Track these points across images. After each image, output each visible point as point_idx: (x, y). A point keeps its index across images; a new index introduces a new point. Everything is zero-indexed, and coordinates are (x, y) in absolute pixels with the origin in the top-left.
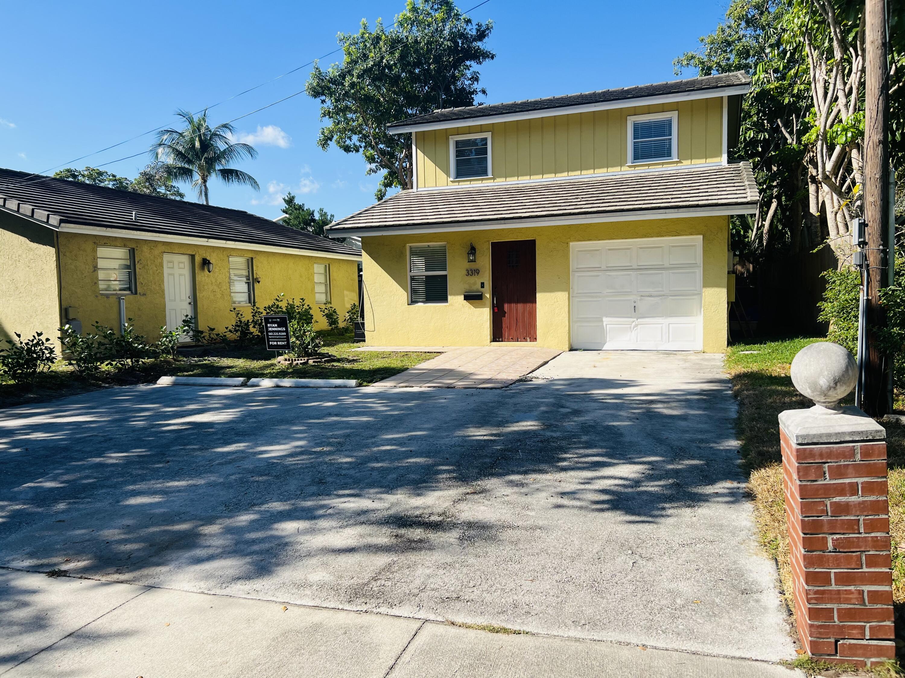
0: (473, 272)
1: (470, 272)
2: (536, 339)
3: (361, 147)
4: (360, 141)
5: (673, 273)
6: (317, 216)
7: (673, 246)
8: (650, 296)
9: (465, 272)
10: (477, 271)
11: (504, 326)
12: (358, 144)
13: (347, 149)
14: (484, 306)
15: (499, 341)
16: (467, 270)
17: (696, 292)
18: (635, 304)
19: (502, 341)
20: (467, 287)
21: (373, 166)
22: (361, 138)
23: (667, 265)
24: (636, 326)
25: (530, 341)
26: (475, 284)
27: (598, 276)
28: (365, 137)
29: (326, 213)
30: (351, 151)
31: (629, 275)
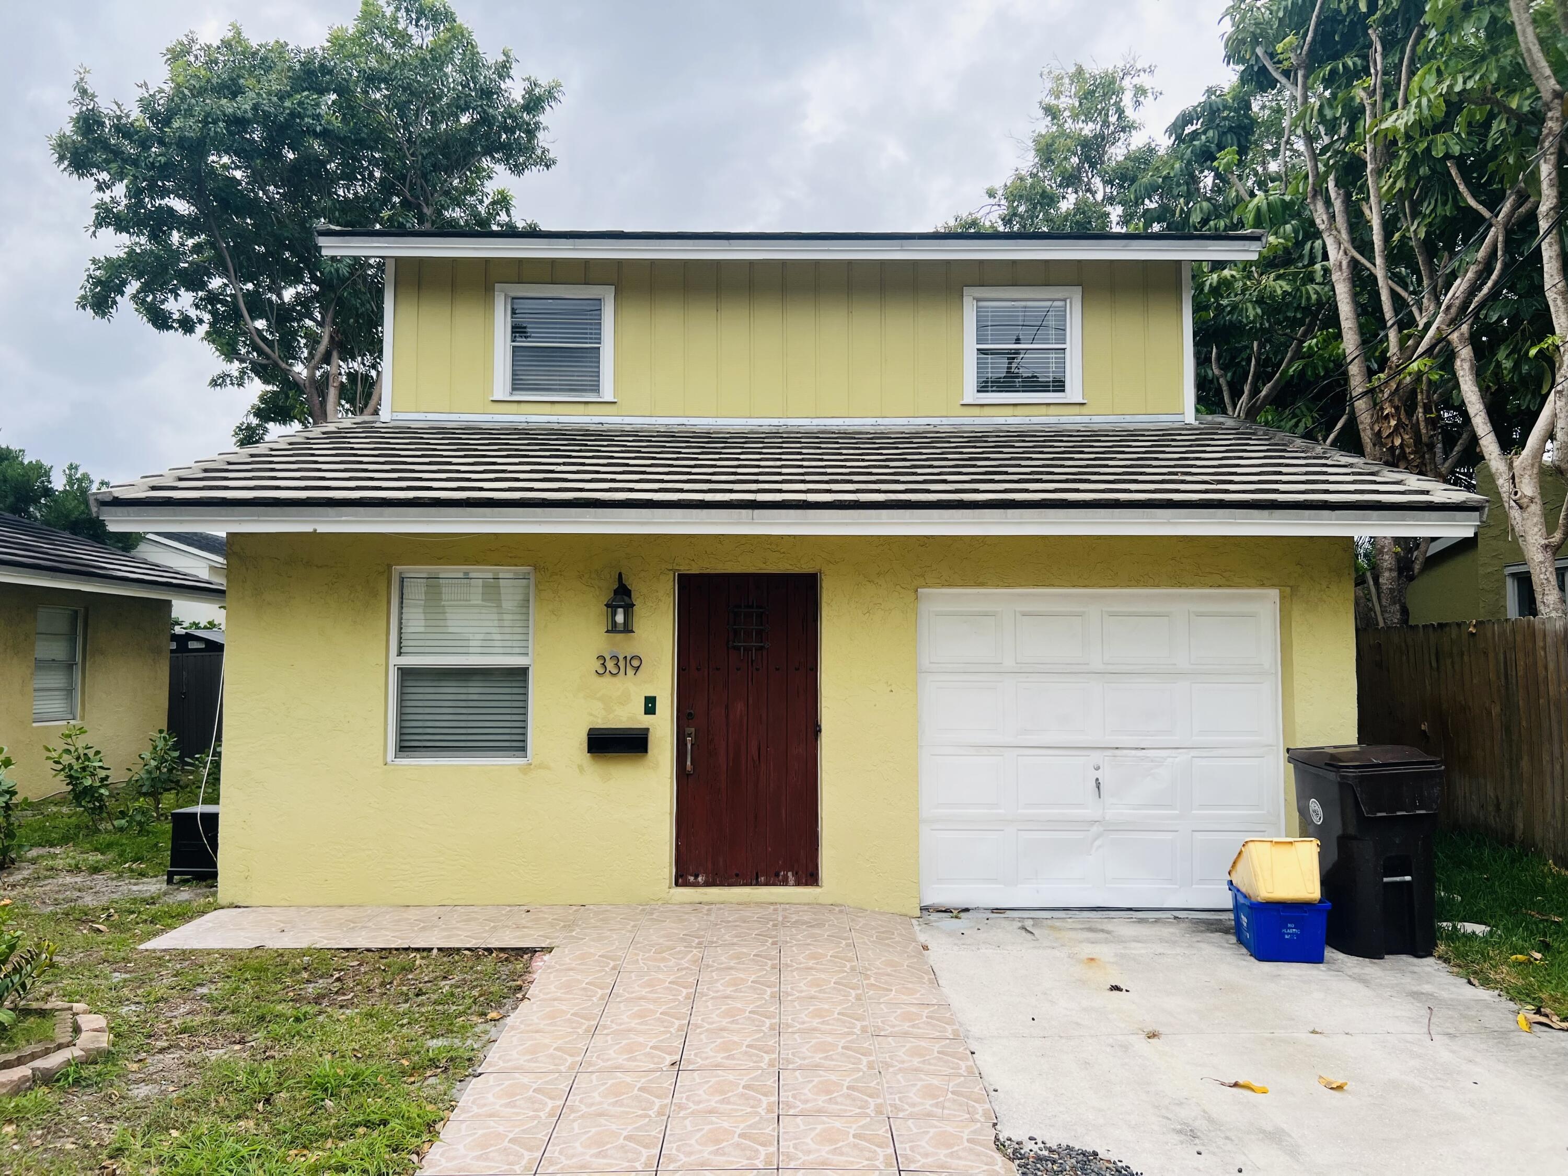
0: (621, 664)
1: (610, 665)
2: (816, 877)
3: (201, 321)
4: (197, 307)
5: (1200, 688)
6: (58, 483)
9: (597, 665)
10: (636, 663)
12: (193, 313)
13: (160, 320)
14: (650, 772)
15: (699, 884)
16: (601, 658)
17: (1262, 742)
18: (1098, 774)
19: (707, 884)
20: (598, 712)
21: (234, 368)
22: (201, 299)
25: (798, 883)
26: (624, 701)
27: (992, 688)
28: (213, 298)
29: (86, 477)
30: (171, 327)
31: (1080, 688)
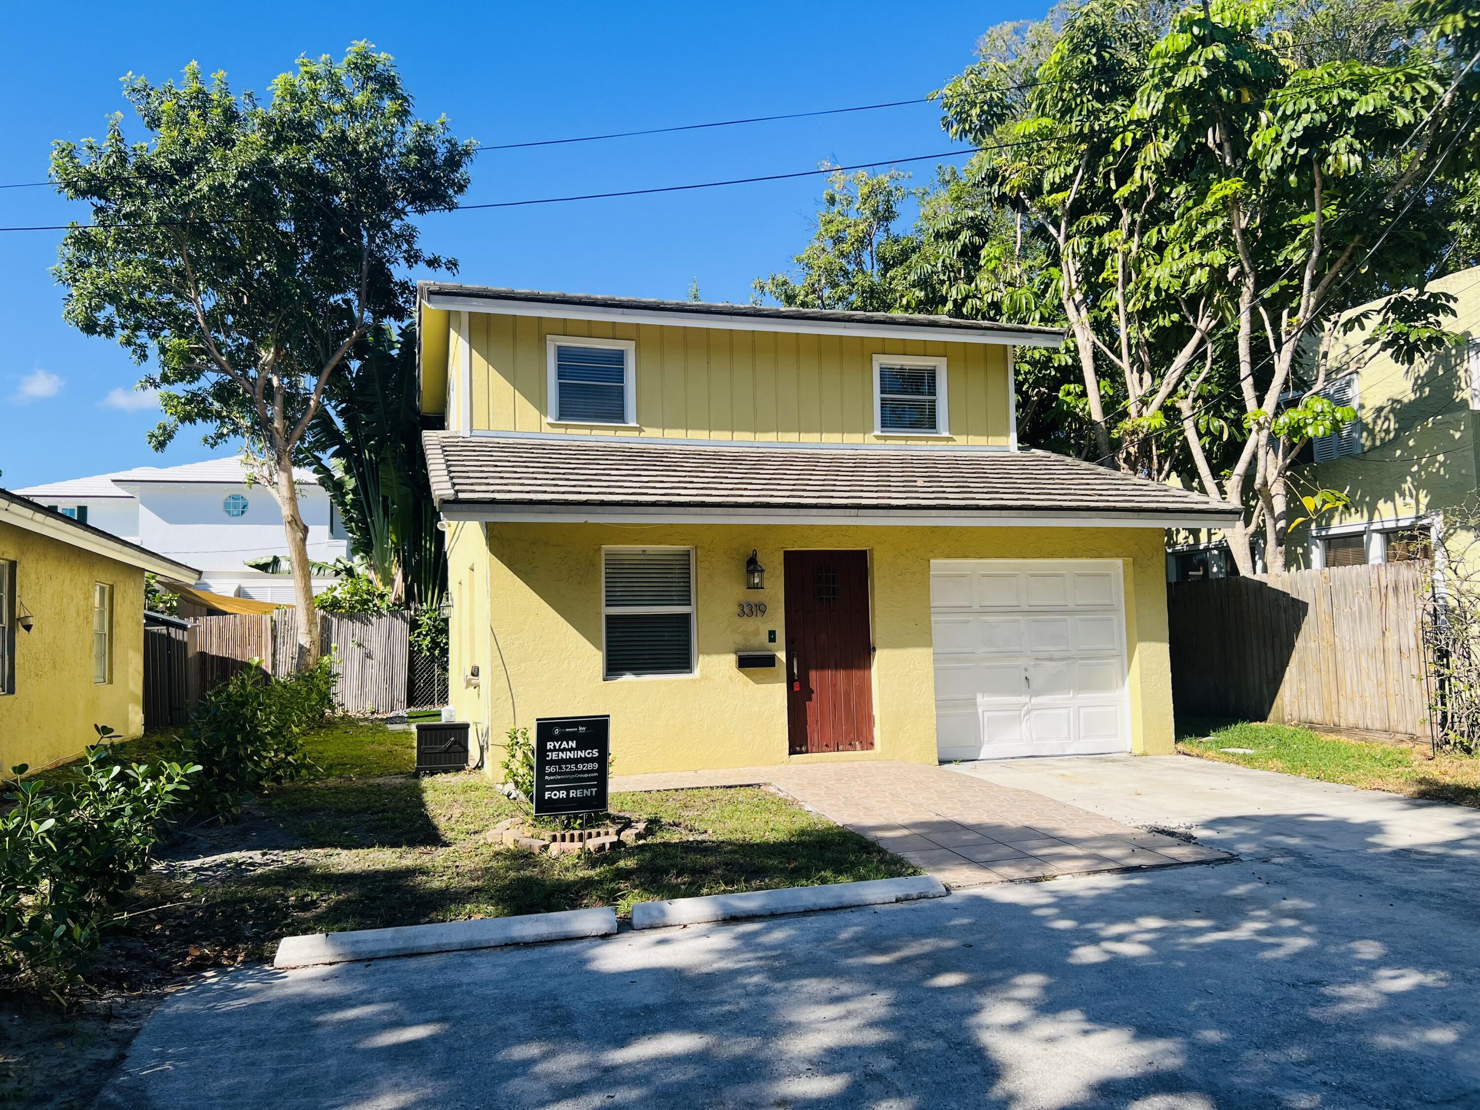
0: (754, 609)
1: (746, 610)
2: (872, 744)
5: (1082, 620)
7: (1079, 575)
8: (1051, 659)
9: (737, 610)
10: (763, 608)
11: (809, 719)
13: (91, 327)
14: (775, 680)
15: (801, 752)
16: (741, 606)
17: (1114, 653)
18: (1027, 674)
19: (807, 752)
20: (739, 639)
23: (1072, 606)
24: (1028, 712)
26: (756, 633)
27: (967, 622)
30: (99, 333)
31: (1016, 621)
